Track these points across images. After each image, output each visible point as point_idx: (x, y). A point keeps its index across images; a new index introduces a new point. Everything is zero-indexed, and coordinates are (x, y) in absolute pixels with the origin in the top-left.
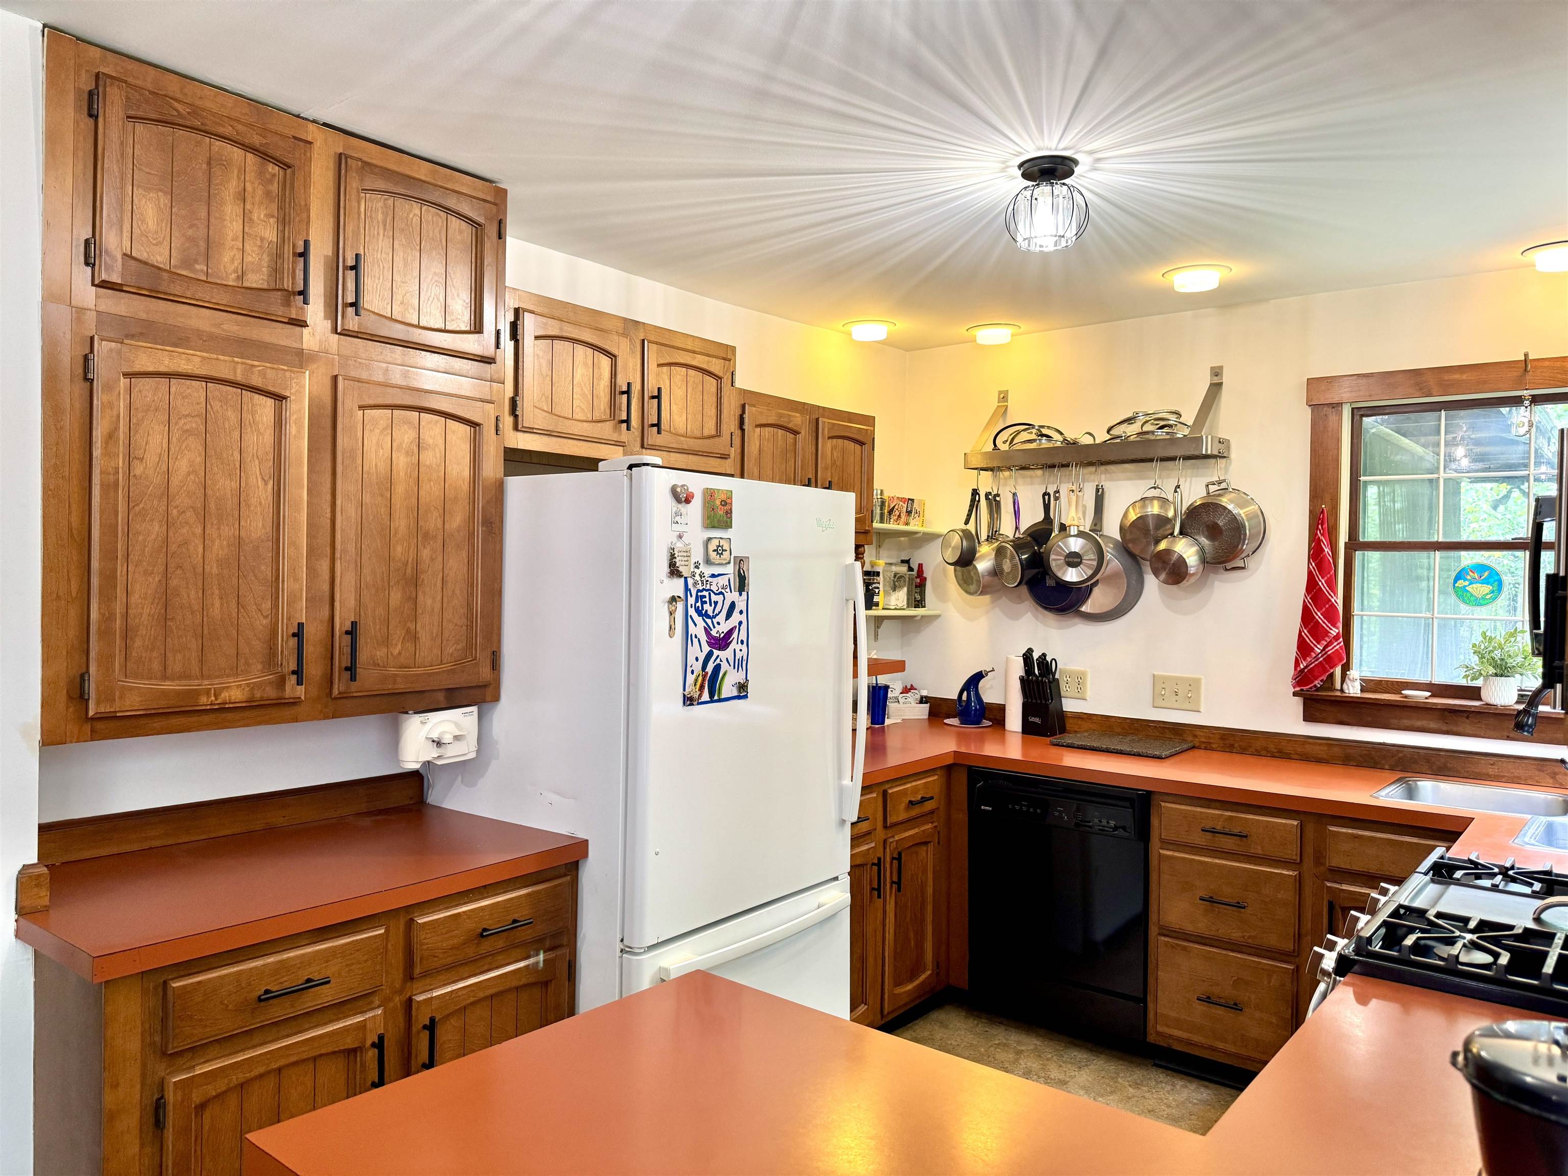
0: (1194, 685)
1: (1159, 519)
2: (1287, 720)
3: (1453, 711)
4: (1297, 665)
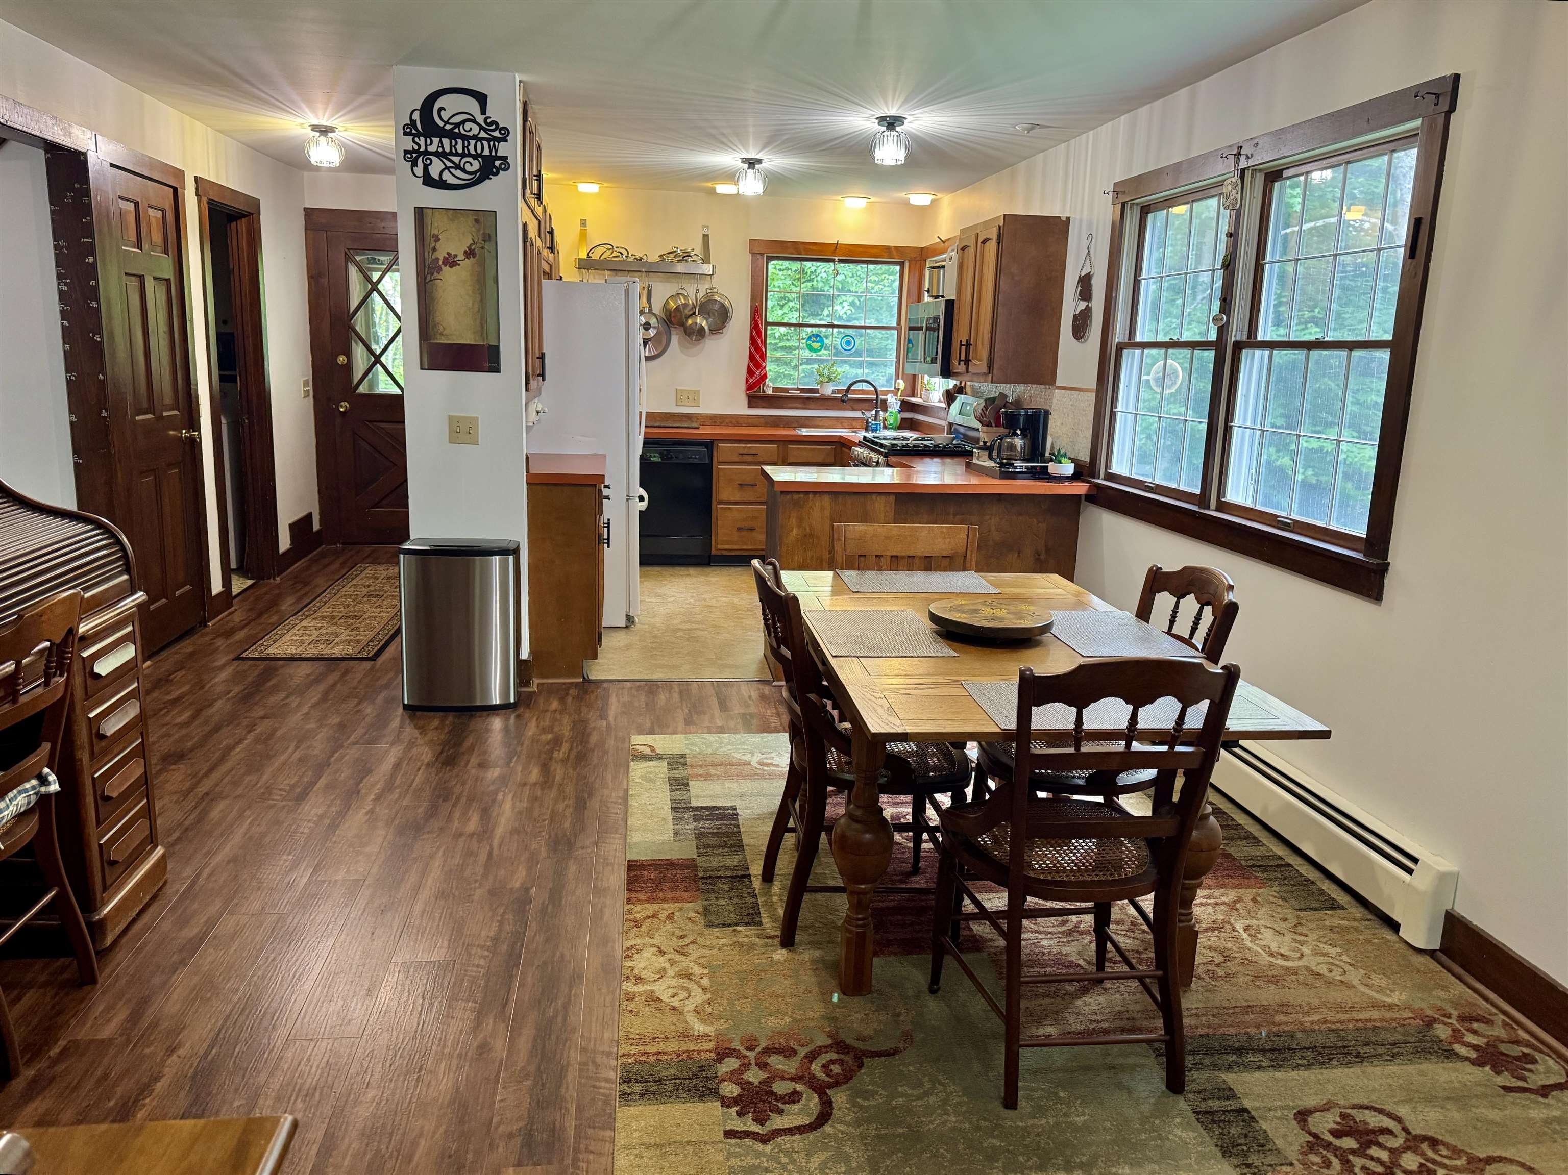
0: (697, 393)
1: (685, 305)
2: (740, 408)
3: (809, 399)
4: (747, 381)
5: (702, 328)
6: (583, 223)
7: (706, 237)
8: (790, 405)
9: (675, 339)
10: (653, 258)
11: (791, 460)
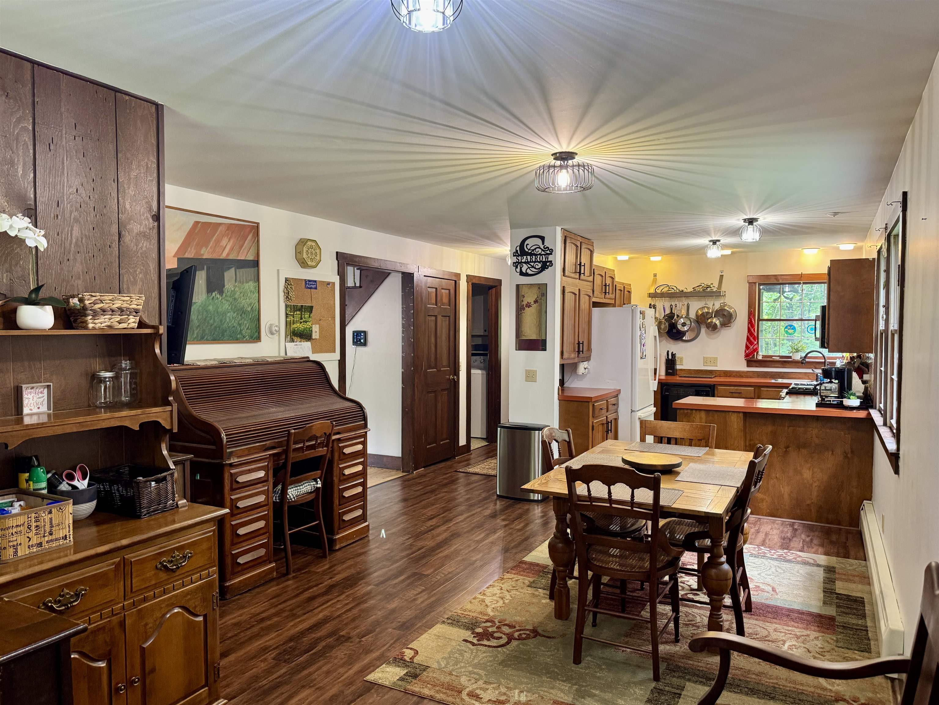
0: (716, 359)
1: (708, 313)
2: (742, 367)
3: (785, 361)
4: (745, 352)
5: (715, 324)
6: (655, 275)
7: (722, 276)
8: (773, 366)
9: (703, 330)
10: (690, 290)
11: (763, 397)
